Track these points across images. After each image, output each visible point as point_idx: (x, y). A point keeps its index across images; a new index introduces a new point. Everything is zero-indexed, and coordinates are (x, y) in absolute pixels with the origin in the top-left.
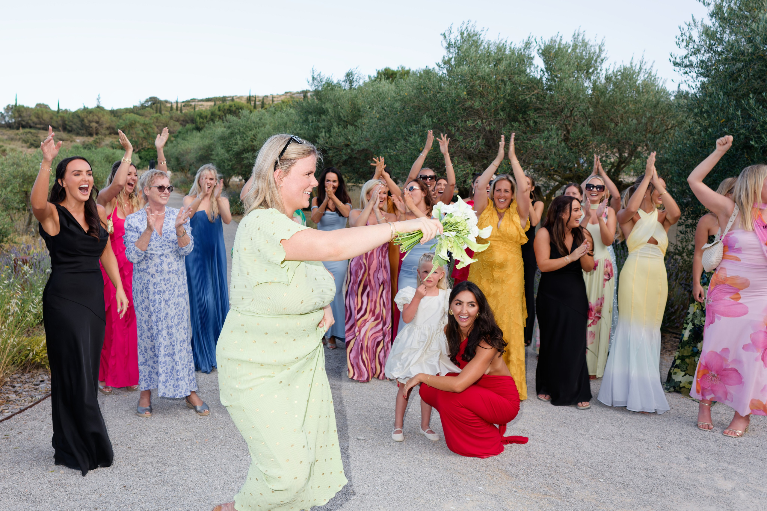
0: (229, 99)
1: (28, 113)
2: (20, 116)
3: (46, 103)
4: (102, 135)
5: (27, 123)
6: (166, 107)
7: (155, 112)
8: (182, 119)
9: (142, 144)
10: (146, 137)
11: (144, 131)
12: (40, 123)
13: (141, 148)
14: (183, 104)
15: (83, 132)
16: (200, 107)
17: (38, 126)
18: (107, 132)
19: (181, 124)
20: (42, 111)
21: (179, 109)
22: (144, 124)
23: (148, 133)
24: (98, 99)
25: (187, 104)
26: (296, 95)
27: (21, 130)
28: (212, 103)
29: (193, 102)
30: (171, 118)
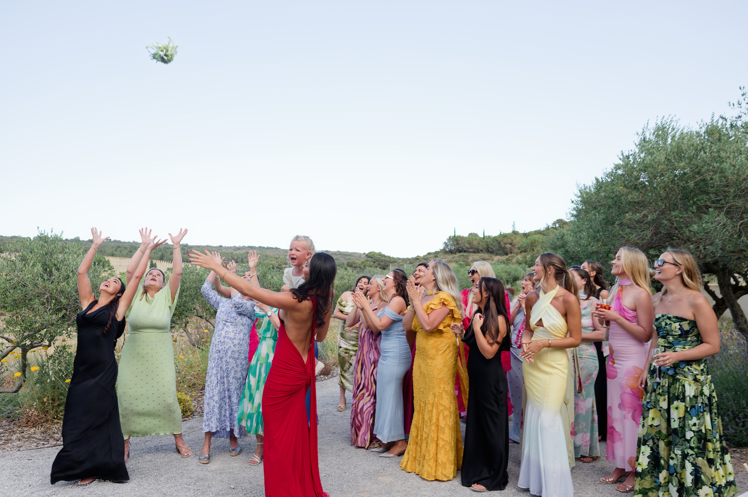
1: (463, 241)
2: (458, 244)
3: (475, 232)
4: (514, 254)
5: (463, 248)
12: (472, 248)
15: (500, 252)
17: (470, 250)
18: (519, 251)
20: (472, 239)
24: (513, 226)
27: (458, 254)
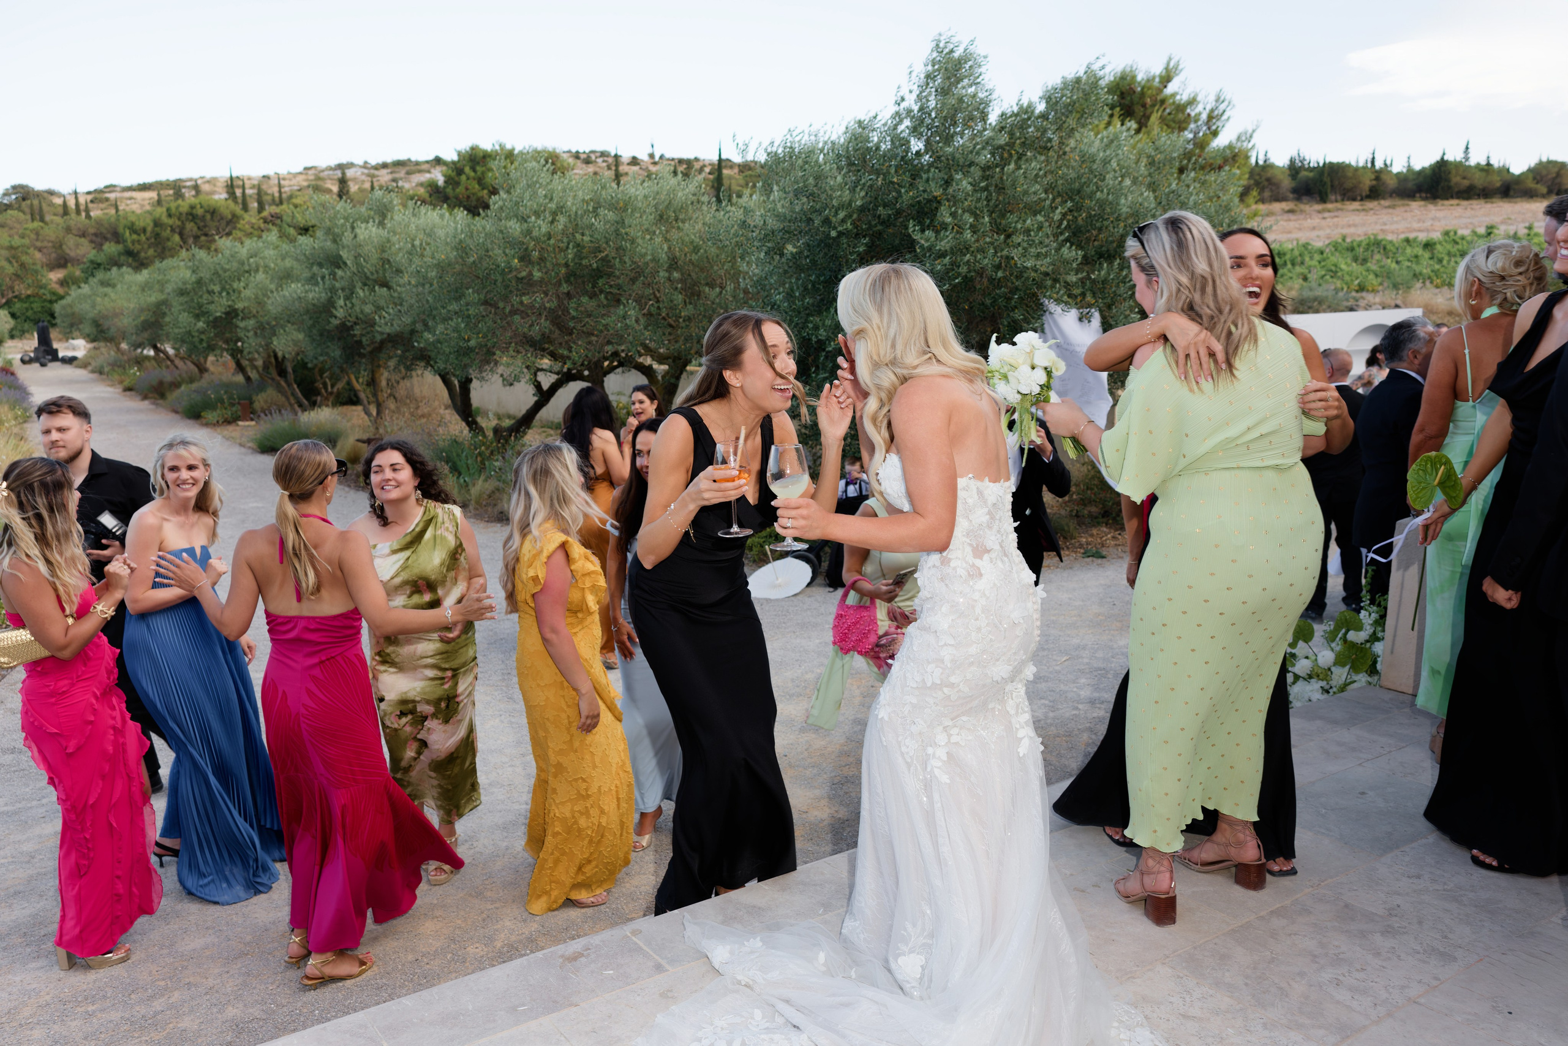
0: (188, 184)
6: (51, 204)
7: (29, 217)
8: (92, 231)
9: (12, 288)
10: (19, 272)
11: (14, 261)
13: (10, 295)
14: (89, 197)
16: (129, 202)
19: (92, 242)
21: (82, 207)
22: (11, 248)
23: (23, 265)
25: (98, 196)
26: (326, 173)
28: (153, 195)
29: (110, 192)
30: (68, 230)
